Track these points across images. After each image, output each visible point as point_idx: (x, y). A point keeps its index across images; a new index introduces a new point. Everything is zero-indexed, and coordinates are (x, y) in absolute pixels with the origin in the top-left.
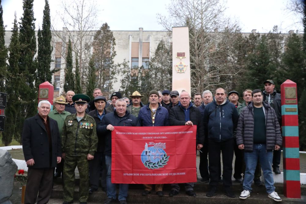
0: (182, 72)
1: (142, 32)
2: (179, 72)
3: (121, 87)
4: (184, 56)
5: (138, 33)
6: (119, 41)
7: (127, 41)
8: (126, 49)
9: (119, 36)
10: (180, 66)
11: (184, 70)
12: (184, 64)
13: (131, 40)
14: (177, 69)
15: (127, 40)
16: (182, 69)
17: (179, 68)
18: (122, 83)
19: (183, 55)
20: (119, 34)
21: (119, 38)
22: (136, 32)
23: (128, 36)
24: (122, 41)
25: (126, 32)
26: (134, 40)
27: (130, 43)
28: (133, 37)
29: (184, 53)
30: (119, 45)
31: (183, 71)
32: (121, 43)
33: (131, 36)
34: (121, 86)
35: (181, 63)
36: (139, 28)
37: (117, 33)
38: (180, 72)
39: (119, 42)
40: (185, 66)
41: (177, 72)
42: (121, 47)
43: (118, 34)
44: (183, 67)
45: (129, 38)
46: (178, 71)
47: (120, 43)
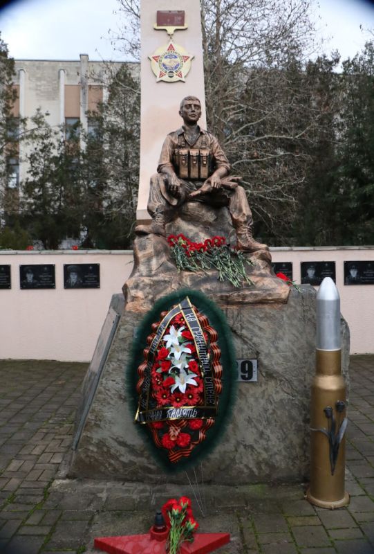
0: (176, 78)
1: (85, 64)
2: (166, 78)
3: (28, 172)
4: (183, 25)
5: (78, 65)
6: (39, 83)
7: (56, 82)
8: (54, 99)
9: (38, 71)
10: (166, 57)
11: (184, 70)
12: (180, 50)
13: (63, 80)
14: (157, 70)
15: (55, 80)
16: (176, 68)
17: (164, 65)
18: (31, 163)
19: (180, 18)
20: (38, 68)
21: (38, 76)
22: (72, 63)
23: (56, 72)
24: (43, 82)
25: (53, 63)
26: (68, 79)
27: (62, 88)
28: (68, 75)
29: (181, 15)
30: (39, 92)
31: (180, 75)
32: (43, 87)
33: (62, 72)
34: (28, 170)
35: (171, 47)
36: (80, 55)
37: (34, 65)
38: (169, 80)
39: (37, 86)
40: (186, 58)
41: (158, 79)
42: (42, 94)
43: (35, 69)
44: (178, 60)
45: (59, 77)
46: (161, 75)
47: (40, 86)
